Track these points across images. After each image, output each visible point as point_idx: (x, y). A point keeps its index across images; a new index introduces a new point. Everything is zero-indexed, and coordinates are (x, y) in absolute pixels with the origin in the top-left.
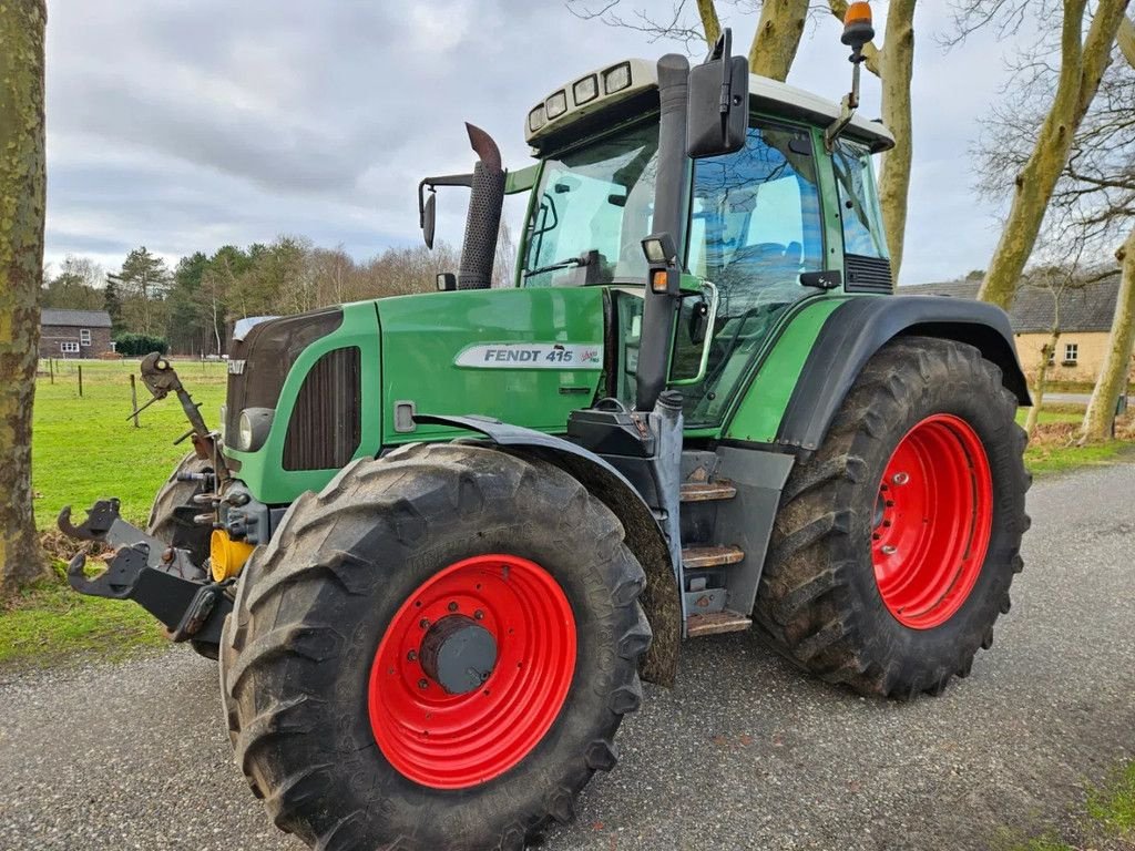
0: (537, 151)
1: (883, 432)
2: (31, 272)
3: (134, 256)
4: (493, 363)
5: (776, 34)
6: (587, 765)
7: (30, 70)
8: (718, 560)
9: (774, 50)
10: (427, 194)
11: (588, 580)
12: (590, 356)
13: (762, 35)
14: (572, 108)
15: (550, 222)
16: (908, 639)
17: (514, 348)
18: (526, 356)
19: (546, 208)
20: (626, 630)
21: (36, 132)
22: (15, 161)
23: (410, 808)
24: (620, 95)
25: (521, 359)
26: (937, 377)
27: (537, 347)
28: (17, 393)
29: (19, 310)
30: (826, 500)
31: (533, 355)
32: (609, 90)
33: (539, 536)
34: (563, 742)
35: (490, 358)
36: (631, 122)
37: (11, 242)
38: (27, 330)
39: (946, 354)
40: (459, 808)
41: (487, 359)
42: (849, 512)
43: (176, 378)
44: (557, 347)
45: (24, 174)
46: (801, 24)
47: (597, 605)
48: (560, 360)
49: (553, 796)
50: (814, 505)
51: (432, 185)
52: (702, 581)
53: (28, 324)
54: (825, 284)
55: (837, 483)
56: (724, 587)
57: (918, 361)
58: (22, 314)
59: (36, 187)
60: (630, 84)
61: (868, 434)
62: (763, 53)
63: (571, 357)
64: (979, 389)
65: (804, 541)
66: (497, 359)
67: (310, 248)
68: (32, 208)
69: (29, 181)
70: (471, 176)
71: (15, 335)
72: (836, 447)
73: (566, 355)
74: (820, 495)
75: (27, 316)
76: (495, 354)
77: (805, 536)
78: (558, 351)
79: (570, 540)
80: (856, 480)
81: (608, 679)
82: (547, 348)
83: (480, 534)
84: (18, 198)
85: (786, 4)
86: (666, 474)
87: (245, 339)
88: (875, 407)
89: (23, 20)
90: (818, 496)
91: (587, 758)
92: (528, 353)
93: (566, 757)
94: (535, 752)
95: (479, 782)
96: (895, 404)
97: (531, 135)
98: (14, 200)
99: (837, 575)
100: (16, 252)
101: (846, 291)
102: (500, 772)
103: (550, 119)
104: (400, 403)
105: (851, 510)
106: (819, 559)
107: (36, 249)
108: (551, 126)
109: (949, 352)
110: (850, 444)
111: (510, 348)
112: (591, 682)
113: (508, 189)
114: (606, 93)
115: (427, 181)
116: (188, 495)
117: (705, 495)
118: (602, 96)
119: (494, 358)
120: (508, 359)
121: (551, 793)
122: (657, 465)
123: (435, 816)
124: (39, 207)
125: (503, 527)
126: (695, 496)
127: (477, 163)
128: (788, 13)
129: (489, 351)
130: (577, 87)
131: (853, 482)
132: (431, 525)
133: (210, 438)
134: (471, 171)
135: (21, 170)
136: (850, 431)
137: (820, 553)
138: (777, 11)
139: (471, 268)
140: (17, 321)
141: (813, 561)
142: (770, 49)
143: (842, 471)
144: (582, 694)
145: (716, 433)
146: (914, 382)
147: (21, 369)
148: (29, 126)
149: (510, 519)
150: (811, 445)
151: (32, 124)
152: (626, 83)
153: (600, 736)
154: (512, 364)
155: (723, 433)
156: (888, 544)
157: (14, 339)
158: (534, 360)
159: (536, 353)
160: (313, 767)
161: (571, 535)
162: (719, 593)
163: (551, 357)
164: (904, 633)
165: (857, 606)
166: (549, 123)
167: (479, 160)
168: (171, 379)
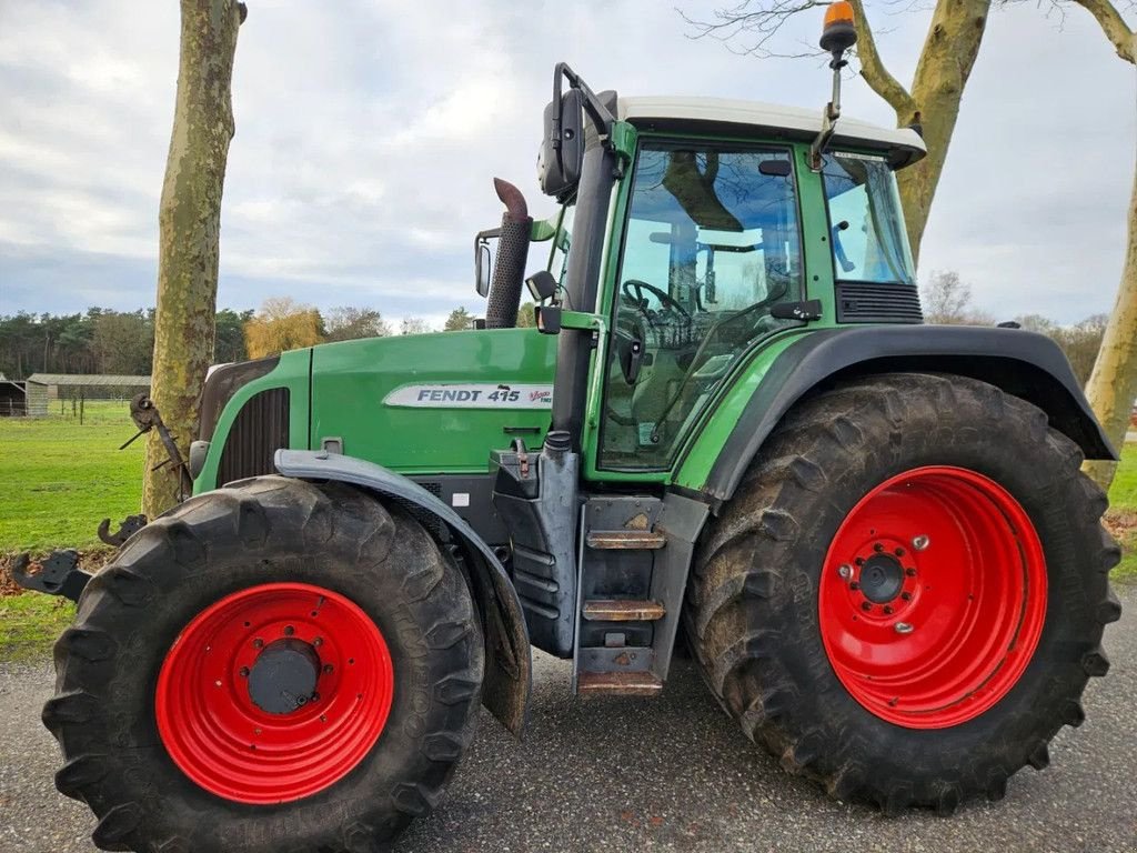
1: (822, 483)
2: (202, 332)
3: (456, 314)
4: (426, 402)
5: (946, 38)
6: (393, 806)
7: (208, 173)
8: (629, 615)
9: (945, 55)
11: (397, 617)
12: (543, 397)
13: (931, 41)
16: (883, 737)
17: (451, 389)
18: (464, 396)
20: (446, 673)
21: (208, 221)
22: (190, 244)
23: (189, 812)
25: (459, 399)
26: (918, 423)
27: (477, 387)
28: (190, 429)
29: (191, 362)
30: (745, 557)
31: (472, 395)
33: (339, 569)
34: (369, 778)
35: (424, 398)
37: (186, 309)
38: (198, 378)
39: (935, 394)
40: (245, 822)
41: (420, 398)
42: (768, 573)
44: (501, 387)
45: (197, 254)
46: (980, 23)
47: (408, 644)
48: (504, 399)
49: (350, 830)
50: (735, 561)
51: (485, 238)
52: (621, 638)
53: (199, 373)
54: (802, 316)
55: (756, 539)
56: (651, 646)
57: (882, 401)
58: (194, 365)
59: (207, 264)
61: (800, 485)
62: (933, 60)
63: (517, 397)
64: (1002, 436)
65: (720, 602)
66: (432, 398)
68: (203, 282)
69: (200, 260)
71: (189, 382)
72: (762, 499)
73: (512, 395)
74: (740, 552)
75: (198, 366)
76: (430, 394)
77: (721, 597)
78: (502, 391)
79: (373, 575)
80: (779, 537)
81: (420, 721)
82: (489, 388)
83: (267, 562)
84: (191, 273)
85: (960, 3)
86: (551, 517)
88: (813, 454)
89: (207, 133)
90: (738, 554)
91: (395, 800)
92: (467, 393)
93: (369, 793)
94: (340, 784)
95: (277, 801)
96: (842, 452)
98: (188, 276)
99: (750, 644)
100: (190, 316)
101: (837, 322)
102: (301, 796)
104: (327, 439)
105: (772, 571)
106: (737, 623)
107: (206, 314)
109: (940, 390)
110: (775, 495)
111: (446, 388)
112: (404, 722)
113: (533, 237)
115: (481, 235)
117: (625, 544)
119: (429, 398)
120: (444, 399)
121: (348, 827)
122: (539, 507)
123: (216, 825)
124: (210, 279)
125: (292, 556)
126: (611, 544)
127: (505, 213)
128: (963, 13)
129: (422, 392)
131: (775, 540)
132: (210, 549)
135: (195, 252)
136: (777, 481)
137: (739, 617)
138: (949, 12)
140: (190, 371)
141: (732, 626)
142: (940, 54)
143: (758, 525)
144: (393, 733)
145: (665, 478)
146: (875, 426)
147: (193, 409)
148: (202, 217)
149: (299, 550)
150: (723, 495)
151: (205, 214)
153: (412, 780)
154: (448, 403)
155: (674, 478)
156: (904, 622)
157: (187, 385)
158: (474, 399)
159: (476, 393)
160: (87, 754)
161: (374, 570)
162: (642, 652)
163: (494, 397)
164: (876, 728)
165: (785, 685)
167: (506, 210)
168: (152, 416)
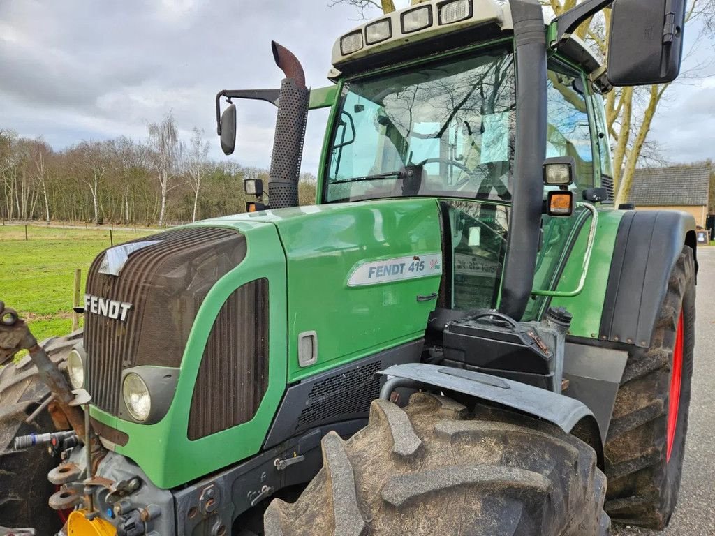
0: (337, 73)
4: (373, 280)
10: (224, 106)
12: (435, 264)
14: (398, 35)
15: (348, 138)
17: (386, 263)
18: (396, 269)
19: (345, 124)
24: (457, 26)
30: (650, 387)
31: (400, 268)
32: (444, 21)
35: (372, 275)
36: (448, 53)
41: (370, 277)
43: (29, 333)
44: (414, 258)
48: (418, 269)
50: (638, 392)
51: (230, 97)
54: (596, 199)
55: (658, 373)
60: (470, 16)
63: (424, 266)
65: (635, 424)
66: (377, 275)
67: (16, 138)
70: (279, 91)
73: (421, 265)
74: (644, 385)
76: (375, 270)
77: (634, 420)
78: (416, 262)
82: (408, 260)
87: (121, 273)
92: (398, 266)
96: (680, 301)
97: (340, 58)
103: (368, 44)
104: (304, 334)
106: (643, 438)
108: (368, 51)
110: (661, 338)
111: (384, 263)
113: (310, 105)
114: (440, 23)
115: (224, 93)
116: (8, 437)
118: (435, 26)
119: (375, 274)
120: (384, 274)
122: (554, 380)
127: (283, 80)
129: (371, 268)
130: (406, 17)
133: (78, 407)
134: (279, 87)
136: (660, 327)
137: (644, 433)
139: (284, 174)
141: (638, 439)
150: (644, 343)
152: (467, 14)
154: (387, 278)
158: (402, 272)
159: (403, 265)
163: (412, 268)
166: (366, 48)
167: (285, 77)
168: (22, 335)
